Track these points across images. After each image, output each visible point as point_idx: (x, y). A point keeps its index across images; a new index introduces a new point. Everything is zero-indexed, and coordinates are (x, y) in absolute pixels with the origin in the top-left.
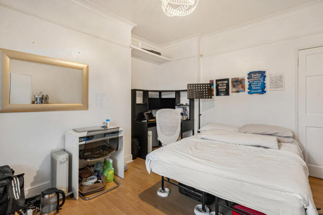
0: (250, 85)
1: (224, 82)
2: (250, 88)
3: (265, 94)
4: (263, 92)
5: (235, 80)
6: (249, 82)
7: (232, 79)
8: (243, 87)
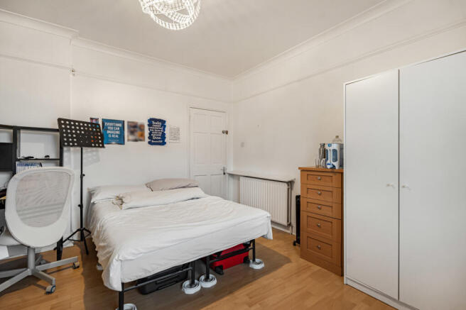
0: (150, 134)
1: (117, 125)
2: (150, 137)
3: (166, 145)
4: (164, 143)
5: (133, 125)
6: (149, 129)
7: (129, 122)
8: (142, 135)
